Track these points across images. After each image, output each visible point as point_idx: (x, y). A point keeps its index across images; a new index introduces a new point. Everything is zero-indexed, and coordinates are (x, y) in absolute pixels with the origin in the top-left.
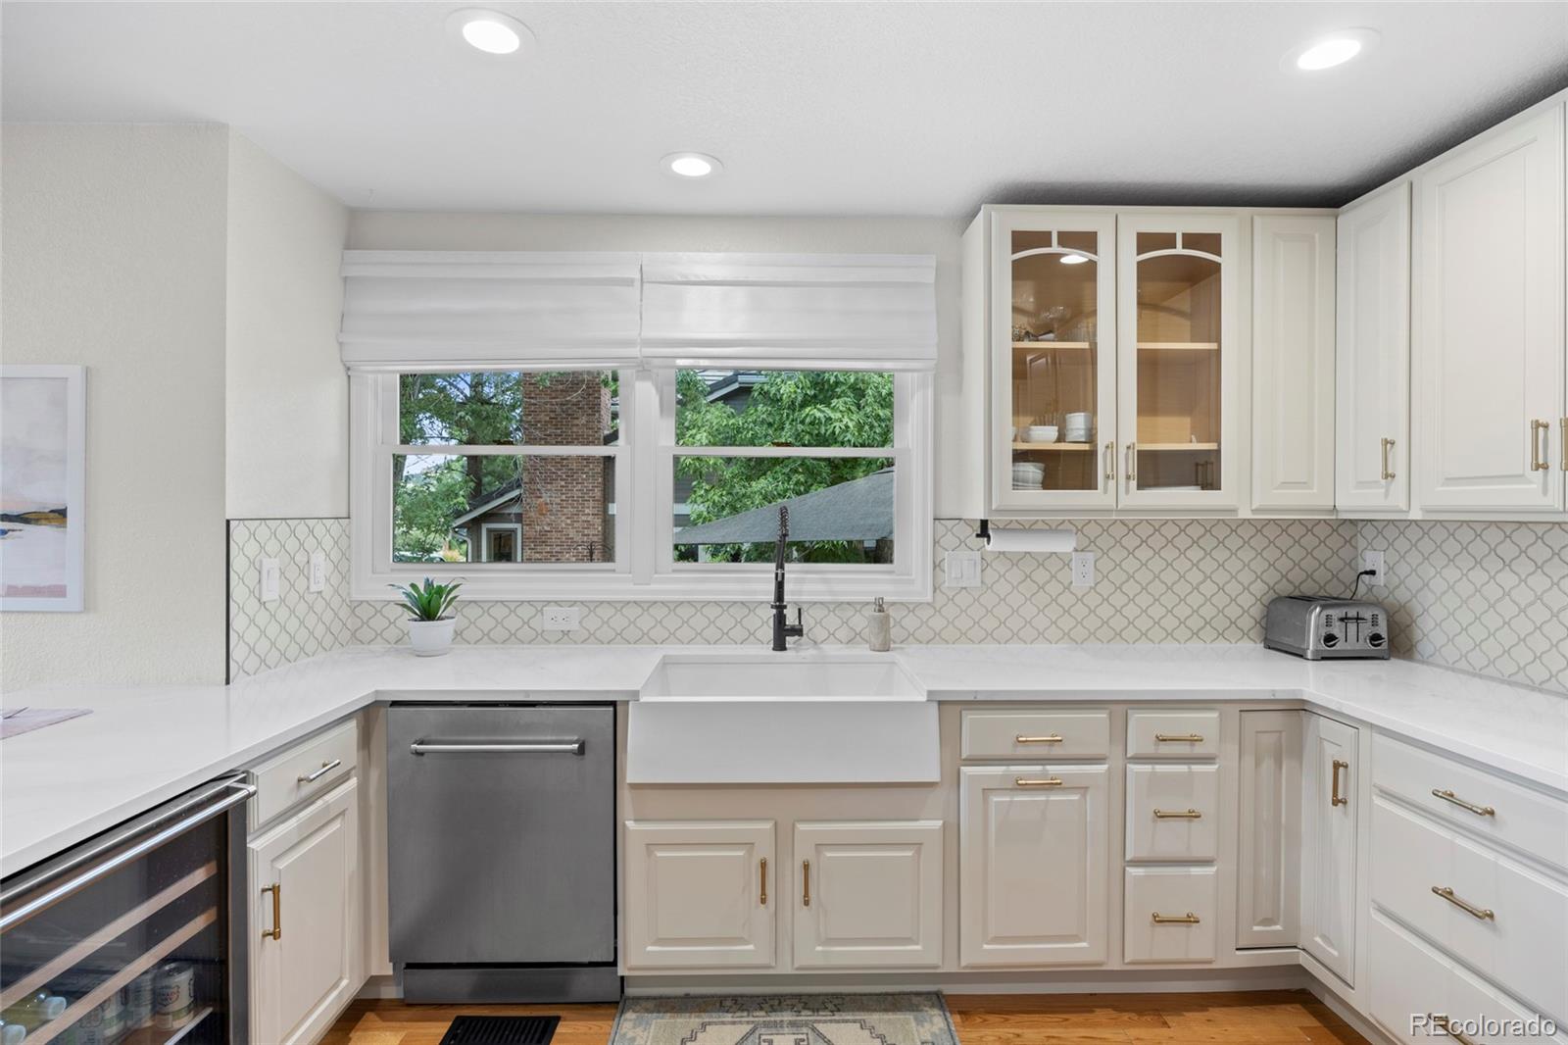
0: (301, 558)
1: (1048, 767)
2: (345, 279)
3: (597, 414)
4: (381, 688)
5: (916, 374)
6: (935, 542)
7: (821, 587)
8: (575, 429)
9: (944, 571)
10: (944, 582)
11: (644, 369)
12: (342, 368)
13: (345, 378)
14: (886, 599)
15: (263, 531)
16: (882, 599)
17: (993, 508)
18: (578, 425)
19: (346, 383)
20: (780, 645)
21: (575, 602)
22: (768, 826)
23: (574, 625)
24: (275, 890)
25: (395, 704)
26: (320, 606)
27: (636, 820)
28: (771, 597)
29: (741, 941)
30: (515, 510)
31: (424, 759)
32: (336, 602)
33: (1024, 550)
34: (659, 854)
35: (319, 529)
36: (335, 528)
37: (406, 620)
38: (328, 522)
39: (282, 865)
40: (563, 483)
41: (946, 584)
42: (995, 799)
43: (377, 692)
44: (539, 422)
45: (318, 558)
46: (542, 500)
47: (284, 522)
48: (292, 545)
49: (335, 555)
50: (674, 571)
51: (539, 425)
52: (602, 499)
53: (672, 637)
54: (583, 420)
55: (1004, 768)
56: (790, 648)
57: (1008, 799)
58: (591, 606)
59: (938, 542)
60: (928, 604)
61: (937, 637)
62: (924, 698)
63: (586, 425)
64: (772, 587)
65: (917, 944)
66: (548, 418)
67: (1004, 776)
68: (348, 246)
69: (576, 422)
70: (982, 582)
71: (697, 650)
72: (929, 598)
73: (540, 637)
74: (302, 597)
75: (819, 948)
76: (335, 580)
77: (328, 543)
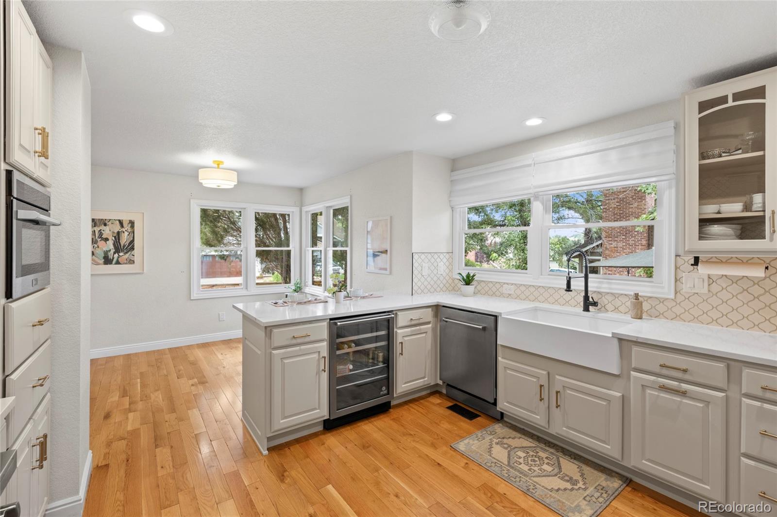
0: (435, 264)
1: (682, 384)
2: (452, 181)
3: (644, 201)
4: (439, 301)
5: (665, 182)
6: (676, 268)
7: (614, 286)
8: (630, 210)
9: (683, 284)
10: (683, 289)
11: (537, 197)
12: (450, 208)
13: (452, 211)
14: (639, 294)
15: (423, 256)
16: (638, 294)
17: (686, 249)
18: (632, 208)
19: (452, 213)
20: (586, 309)
21: (513, 284)
22: (545, 373)
23: (512, 292)
24: (402, 343)
25: (444, 306)
26: (441, 278)
27: (502, 358)
28: (583, 288)
29: (535, 413)
30: (599, 250)
31: (447, 323)
32: (447, 278)
33: (722, 274)
34: (508, 372)
35: (442, 256)
36: (447, 256)
37: (461, 285)
38: (445, 254)
39: (406, 339)
40: (624, 237)
41: (684, 290)
42: (648, 391)
43: (438, 302)
44: (611, 208)
45: (441, 264)
46: (612, 246)
47: (429, 254)
48: (432, 260)
49: (447, 264)
50: (549, 275)
51: (611, 209)
52: (647, 245)
53: (536, 299)
54: (636, 205)
55: (655, 378)
56: (592, 311)
57: (656, 393)
58: (519, 286)
59: (679, 268)
60: (672, 299)
61: (677, 317)
62: (611, 336)
63: (637, 208)
64: (565, 282)
65: (609, 445)
66: (615, 206)
67: (653, 382)
68: (452, 171)
69: (631, 206)
70: (709, 291)
71: (556, 307)
72: (672, 296)
73: (502, 295)
74: (435, 275)
75: (565, 429)
76: (447, 271)
77: (445, 260)
